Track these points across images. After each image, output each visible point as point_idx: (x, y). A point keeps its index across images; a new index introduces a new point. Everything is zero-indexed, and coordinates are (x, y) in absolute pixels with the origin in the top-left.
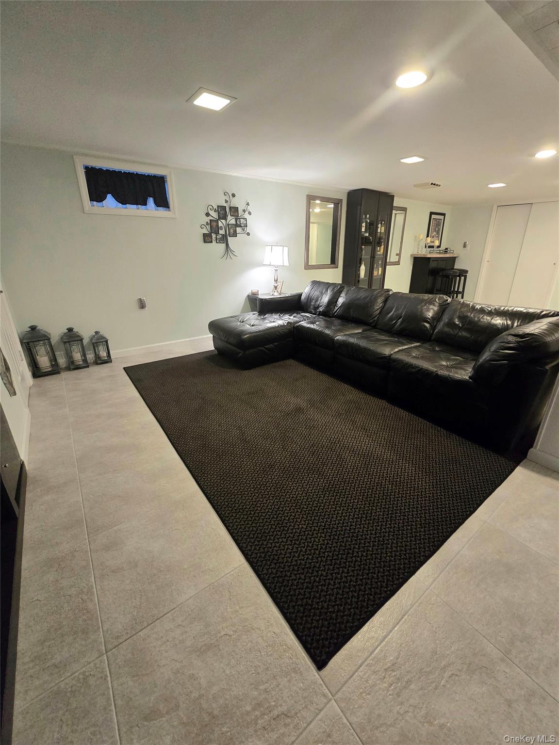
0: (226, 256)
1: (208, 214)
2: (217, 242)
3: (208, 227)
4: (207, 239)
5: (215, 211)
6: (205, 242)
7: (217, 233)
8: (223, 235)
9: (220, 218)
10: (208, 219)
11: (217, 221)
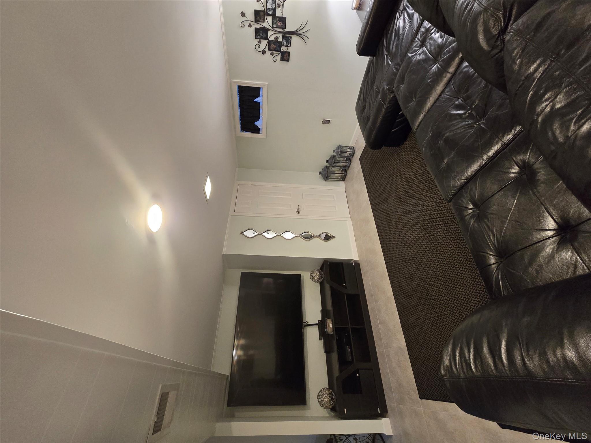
0: (305, 38)
1: (264, 52)
2: (290, 47)
3: (276, 53)
4: (285, 57)
5: (260, 43)
6: (288, 60)
7: (281, 44)
8: (284, 37)
9: (266, 38)
10: (268, 53)
11: (270, 42)
